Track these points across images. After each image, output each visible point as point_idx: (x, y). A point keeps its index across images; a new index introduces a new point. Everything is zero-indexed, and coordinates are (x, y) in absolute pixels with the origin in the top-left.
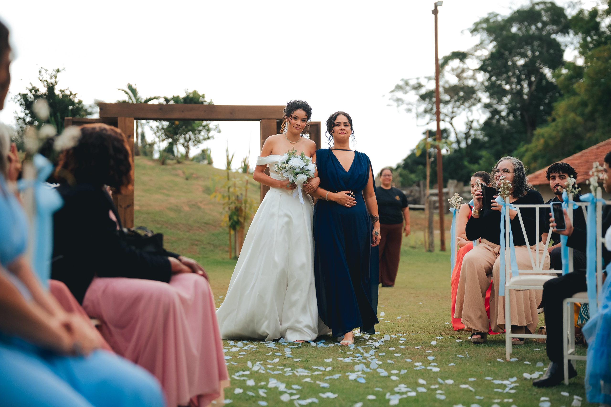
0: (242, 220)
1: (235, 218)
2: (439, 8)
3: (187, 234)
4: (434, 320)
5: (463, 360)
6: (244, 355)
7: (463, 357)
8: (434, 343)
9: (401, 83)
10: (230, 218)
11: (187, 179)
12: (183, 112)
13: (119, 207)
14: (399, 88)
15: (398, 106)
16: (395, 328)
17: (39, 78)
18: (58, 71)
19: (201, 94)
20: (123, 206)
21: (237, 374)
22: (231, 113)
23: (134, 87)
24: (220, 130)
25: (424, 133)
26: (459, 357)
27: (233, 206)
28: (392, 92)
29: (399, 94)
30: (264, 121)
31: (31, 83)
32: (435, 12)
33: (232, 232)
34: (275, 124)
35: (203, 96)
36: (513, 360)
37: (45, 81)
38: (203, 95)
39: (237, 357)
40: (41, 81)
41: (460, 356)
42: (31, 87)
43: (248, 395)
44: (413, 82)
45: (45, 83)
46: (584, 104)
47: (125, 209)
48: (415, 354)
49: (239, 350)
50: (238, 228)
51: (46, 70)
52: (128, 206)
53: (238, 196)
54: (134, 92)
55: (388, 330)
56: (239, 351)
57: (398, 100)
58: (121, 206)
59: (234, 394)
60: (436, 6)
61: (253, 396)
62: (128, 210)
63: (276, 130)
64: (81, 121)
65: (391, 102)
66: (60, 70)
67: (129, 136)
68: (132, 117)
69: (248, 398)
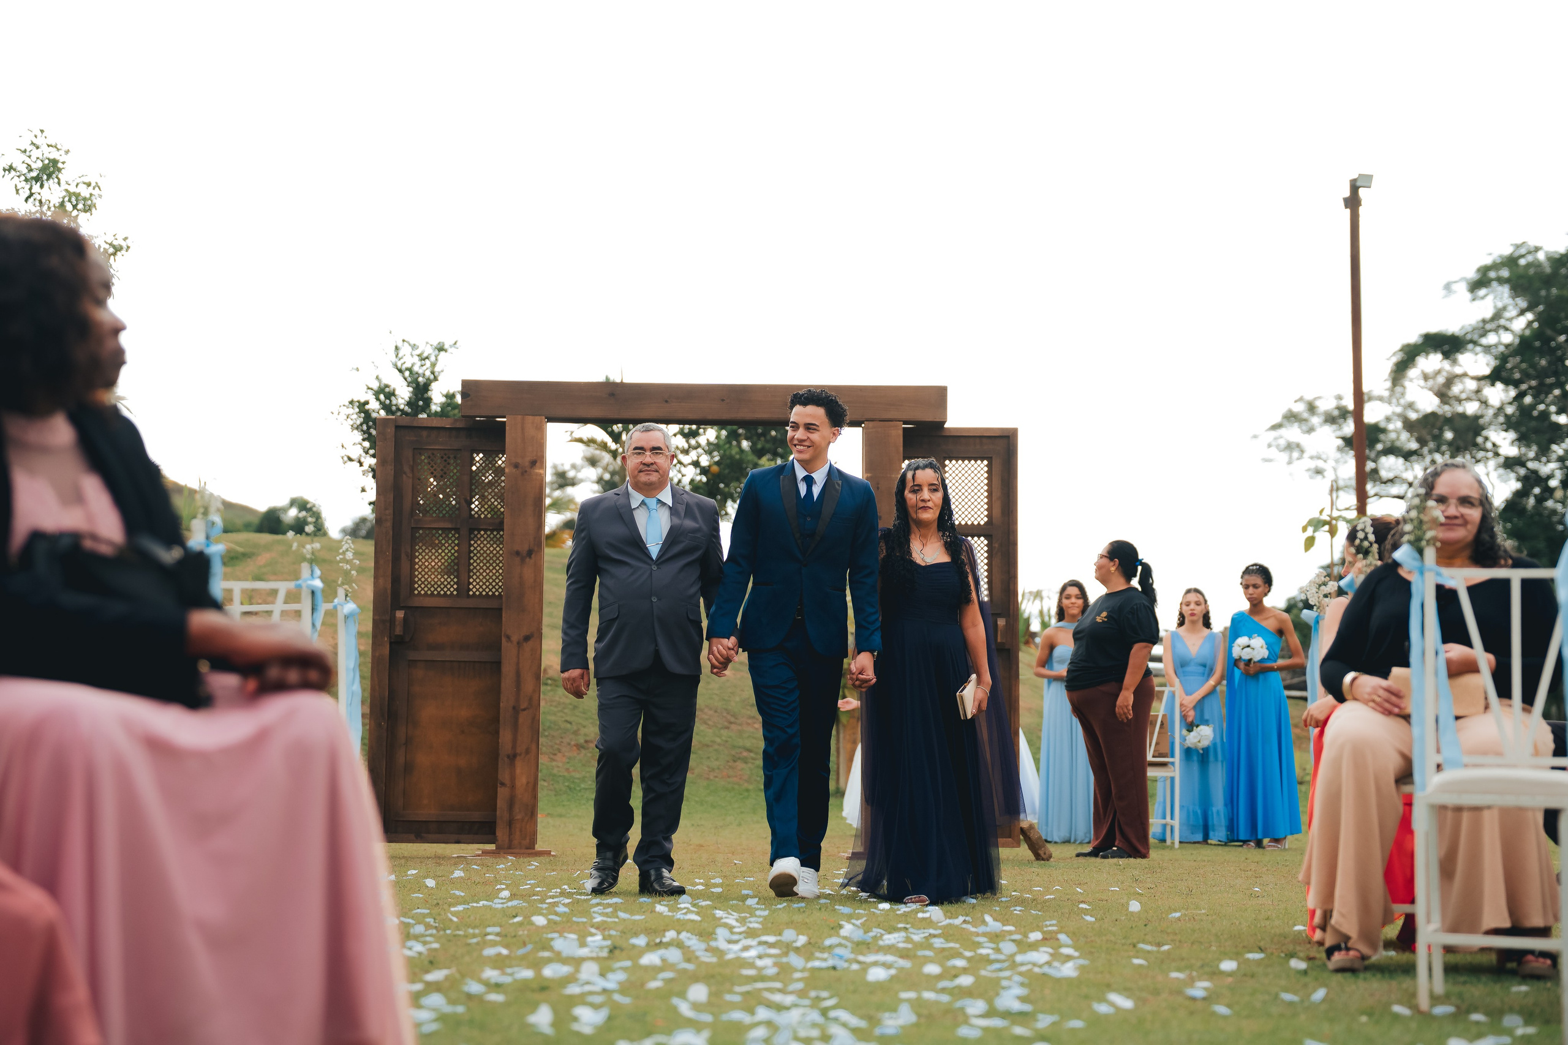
2: (1362, 192)
3: (724, 732)
9: (1299, 408)
12: (666, 401)
13: (504, 640)
14: (1291, 417)
15: (1290, 463)
17: (396, 366)
18: (441, 349)
20: (515, 638)
28: (1276, 427)
29: (1293, 433)
30: (871, 424)
31: (380, 377)
32: (1353, 202)
34: (901, 432)
36: (1440, 1010)
37: (410, 370)
40: (400, 371)
42: (375, 385)
44: (1327, 405)
45: (407, 373)
47: (518, 643)
51: (414, 347)
52: (527, 638)
57: (1290, 447)
58: (508, 638)
60: (1355, 187)
62: (528, 646)
63: (902, 449)
64: (415, 424)
65: (1273, 453)
66: (446, 347)
67: (533, 463)
68: (540, 415)
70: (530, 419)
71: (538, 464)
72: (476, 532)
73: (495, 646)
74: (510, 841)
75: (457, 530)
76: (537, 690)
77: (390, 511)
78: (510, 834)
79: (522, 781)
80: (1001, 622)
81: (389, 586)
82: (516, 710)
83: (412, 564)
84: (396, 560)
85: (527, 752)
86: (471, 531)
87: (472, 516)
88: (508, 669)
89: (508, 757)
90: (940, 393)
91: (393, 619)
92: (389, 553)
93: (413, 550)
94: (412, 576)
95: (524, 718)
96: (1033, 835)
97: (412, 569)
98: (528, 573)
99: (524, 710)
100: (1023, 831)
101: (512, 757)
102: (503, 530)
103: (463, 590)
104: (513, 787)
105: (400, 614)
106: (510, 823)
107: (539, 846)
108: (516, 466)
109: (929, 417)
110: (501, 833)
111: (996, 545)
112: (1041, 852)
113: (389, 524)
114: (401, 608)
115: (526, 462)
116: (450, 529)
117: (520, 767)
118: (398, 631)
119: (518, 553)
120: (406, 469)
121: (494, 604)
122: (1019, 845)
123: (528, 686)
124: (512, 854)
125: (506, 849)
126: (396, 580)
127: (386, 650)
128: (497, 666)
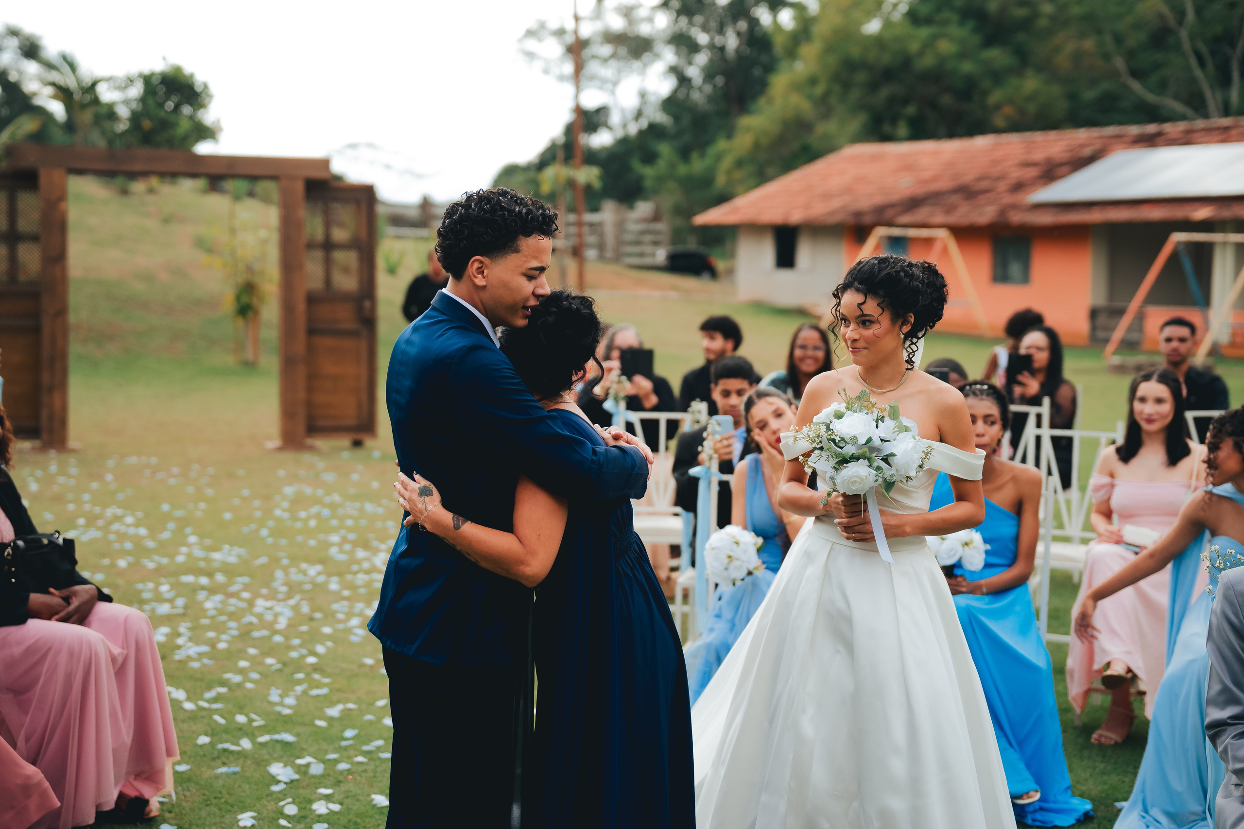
0: (255, 301)
1: (245, 299)
3: (166, 318)
9: (534, 26)
10: (238, 298)
11: (165, 222)
13: (43, 315)
14: (530, 33)
20: (50, 312)
21: (209, 695)
23: (71, 57)
27: (241, 279)
28: (520, 40)
30: (283, 182)
33: (240, 322)
35: (192, 76)
38: (193, 74)
46: (813, 81)
47: (53, 318)
50: (250, 314)
54: (72, 66)
57: (529, 54)
58: (46, 312)
59: (196, 745)
62: (59, 318)
63: (304, 195)
67: (59, 200)
68: (63, 169)
69: (216, 754)
70: (56, 173)
71: (62, 200)
72: (20, 242)
73: (36, 315)
74: (50, 439)
75: (7, 241)
78: (50, 435)
79: (57, 404)
80: (367, 304)
82: (52, 359)
85: (61, 385)
86: (16, 241)
87: (16, 232)
88: (46, 333)
89: (48, 388)
90: (326, 162)
95: (57, 364)
98: (57, 271)
99: (57, 359)
101: (50, 388)
102: (39, 241)
103: (13, 278)
104: (51, 407)
106: (50, 431)
107: (70, 445)
108: (47, 202)
109: (318, 174)
110: (44, 433)
111: (363, 255)
115: (53, 199)
116: (2, 241)
117: (55, 395)
119: (50, 258)
121: (33, 289)
124: (51, 448)
125: (48, 444)
128: (36, 331)
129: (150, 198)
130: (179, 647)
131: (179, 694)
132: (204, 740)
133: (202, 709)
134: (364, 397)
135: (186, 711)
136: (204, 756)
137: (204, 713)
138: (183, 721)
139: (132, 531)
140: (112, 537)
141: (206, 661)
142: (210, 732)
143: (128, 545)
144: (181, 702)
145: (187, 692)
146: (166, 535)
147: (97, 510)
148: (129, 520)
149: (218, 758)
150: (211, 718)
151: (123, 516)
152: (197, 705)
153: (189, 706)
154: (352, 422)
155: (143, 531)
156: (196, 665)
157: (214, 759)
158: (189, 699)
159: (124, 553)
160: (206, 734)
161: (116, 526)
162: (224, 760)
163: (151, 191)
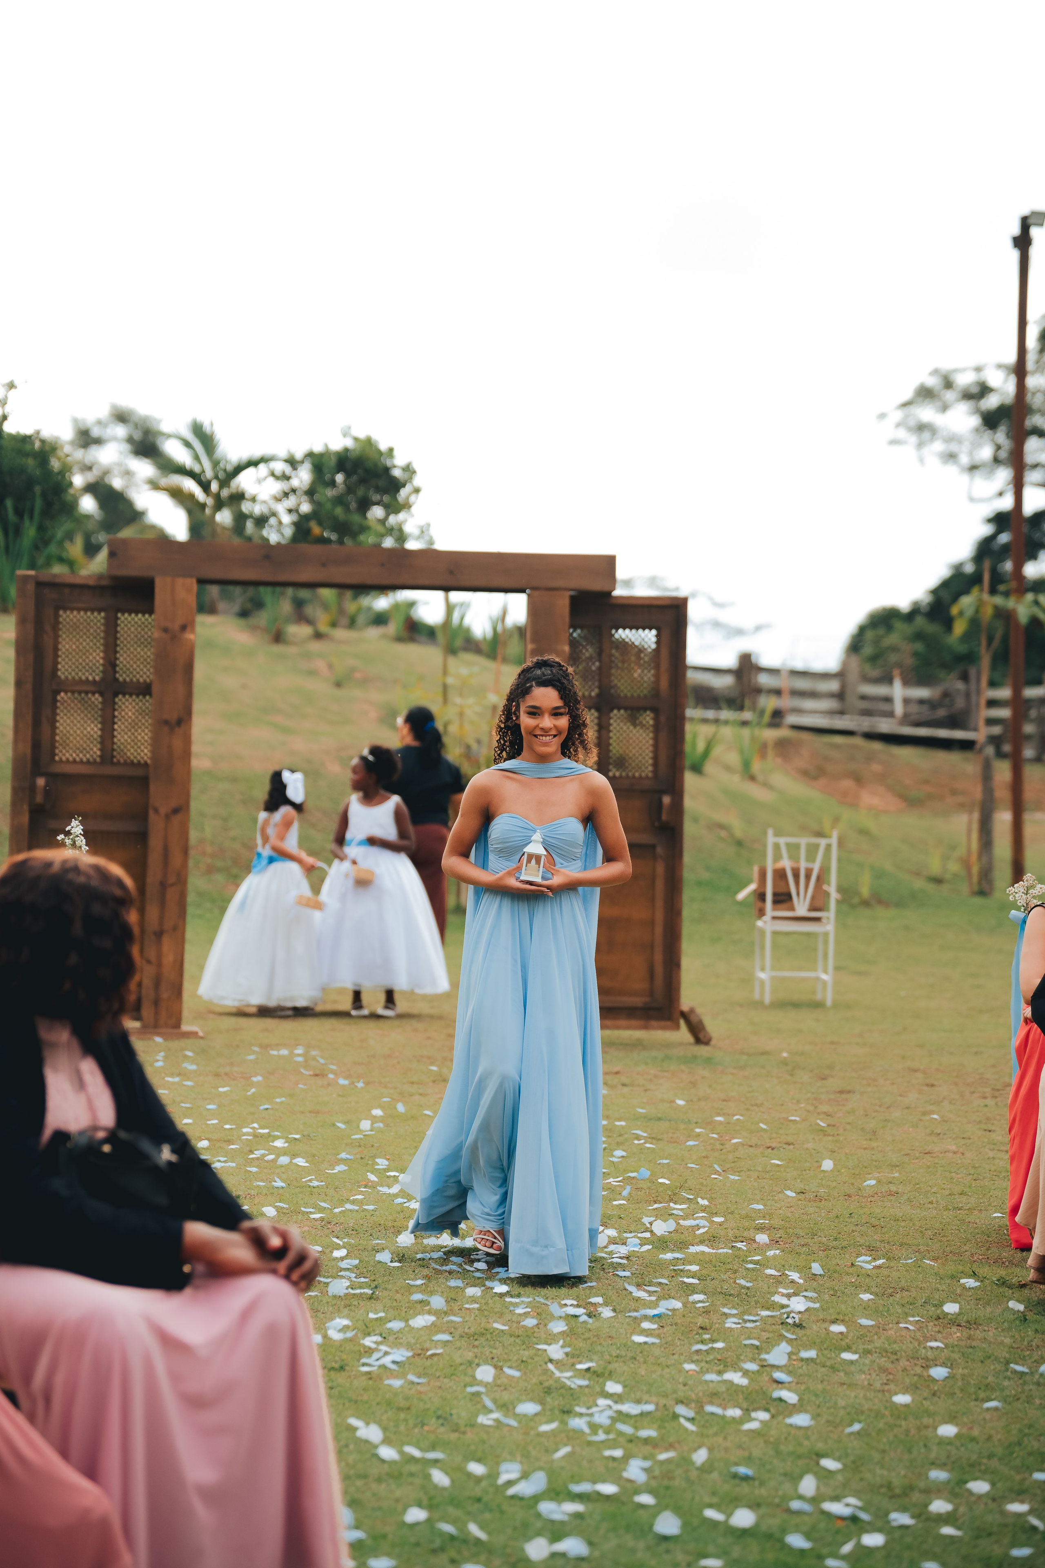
2: (1034, 231)
4: (964, 1199)
5: (1025, 1383)
6: (446, 1343)
7: (1025, 1370)
8: (951, 1308)
9: (932, 382)
11: (338, 684)
12: (324, 565)
13: (151, 814)
14: (925, 394)
15: (920, 445)
16: (853, 1231)
18: (11, 386)
19: (383, 447)
20: (163, 810)
22: (451, 572)
23: (207, 428)
24: (431, 538)
25: (990, 521)
26: (1015, 1372)
28: (905, 405)
29: (927, 413)
30: (536, 593)
32: (1023, 242)
34: (567, 600)
35: (389, 452)
38: (391, 450)
39: (428, 1350)
41: (1019, 1368)
43: (442, 1534)
44: (965, 379)
47: (168, 817)
48: (899, 1354)
49: (433, 1324)
52: (176, 811)
53: (468, 747)
54: (208, 442)
55: (836, 1239)
56: (434, 1328)
57: (922, 428)
58: (156, 811)
59: (404, 1524)
60: (1026, 226)
61: (452, 1538)
62: (176, 820)
63: (567, 619)
64: (57, 580)
65: (902, 434)
66: (16, 383)
67: (184, 628)
68: (191, 576)
69: (438, 1543)
70: (180, 581)
71: (189, 629)
72: (120, 696)
73: (141, 815)
74: (156, 1020)
75: (102, 694)
76: (185, 864)
77: (30, 673)
78: (157, 1013)
79: (169, 958)
80: (666, 800)
81: (29, 751)
82: (163, 886)
83: (54, 728)
84: (36, 724)
85: (175, 928)
86: (116, 695)
87: (117, 680)
88: (155, 842)
89: (155, 934)
90: (609, 562)
91: (33, 787)
92: (29, 718)
93: (55, 714)
94: (53, 741)
95: (171, 894)
96: (693, 1019)
97: (54, 734)
98: (177, 743)
99: (172, 885)
100: (683, 1015)
101: (159, 935)
102: (150, 695)
103: (108, 754)
104: (159, 965)
105: (41, 782)
106: (156, 1003)
107: (185, 1027)
108: (166, 630)
109: (596, 585)
110: (147, 1011)
111: (663, 719)
112: (701, 1036)
113: (29, 687)
114: (41, 774)
115: (176, 626)
116: (93, 693)
117: (167, 944)
118: (39, 799)
119: (166, 722)
120: (48, 628)
121: (139, 772)
122: (677, 1027)
123: (176, 860)
124: (159, 1034)
125: (152, 1028)
126: (36, 745)
127: (25, 819)
128: (142, 837)
129: (316, 646)
130: (369, 1351)
131: (371, 1433)
132: (416, 1515)
133: (412, 1459)
134: (658, 957)
135: (383, 1461)
136: (417, 1544)
137: (414, 1468)
138: (379, 1480)
139: (284, 1160)
140: (254, 1169)
141: (411, 1377)
142: (425, 1502)
143: (279, 1184)
144: (376, 1447)
145: (385, 1429)
146: (341, 1168)
147: (227, 1126)
148: (279, 1143)
149: (442, 1549)
150: (428, 1477)
151: (272, 1138)
152: (401, 1453)
153: (387, 1453)
154: (637, 1001)
155: (301, 1162)
156: (397, 1383)
157: (434, 1551)
158: (387, 1441)
159: (274, 1194)
160: (420, 1505)
161: (258, 1154)
162: (453, 1553)
163: (318, 636)
